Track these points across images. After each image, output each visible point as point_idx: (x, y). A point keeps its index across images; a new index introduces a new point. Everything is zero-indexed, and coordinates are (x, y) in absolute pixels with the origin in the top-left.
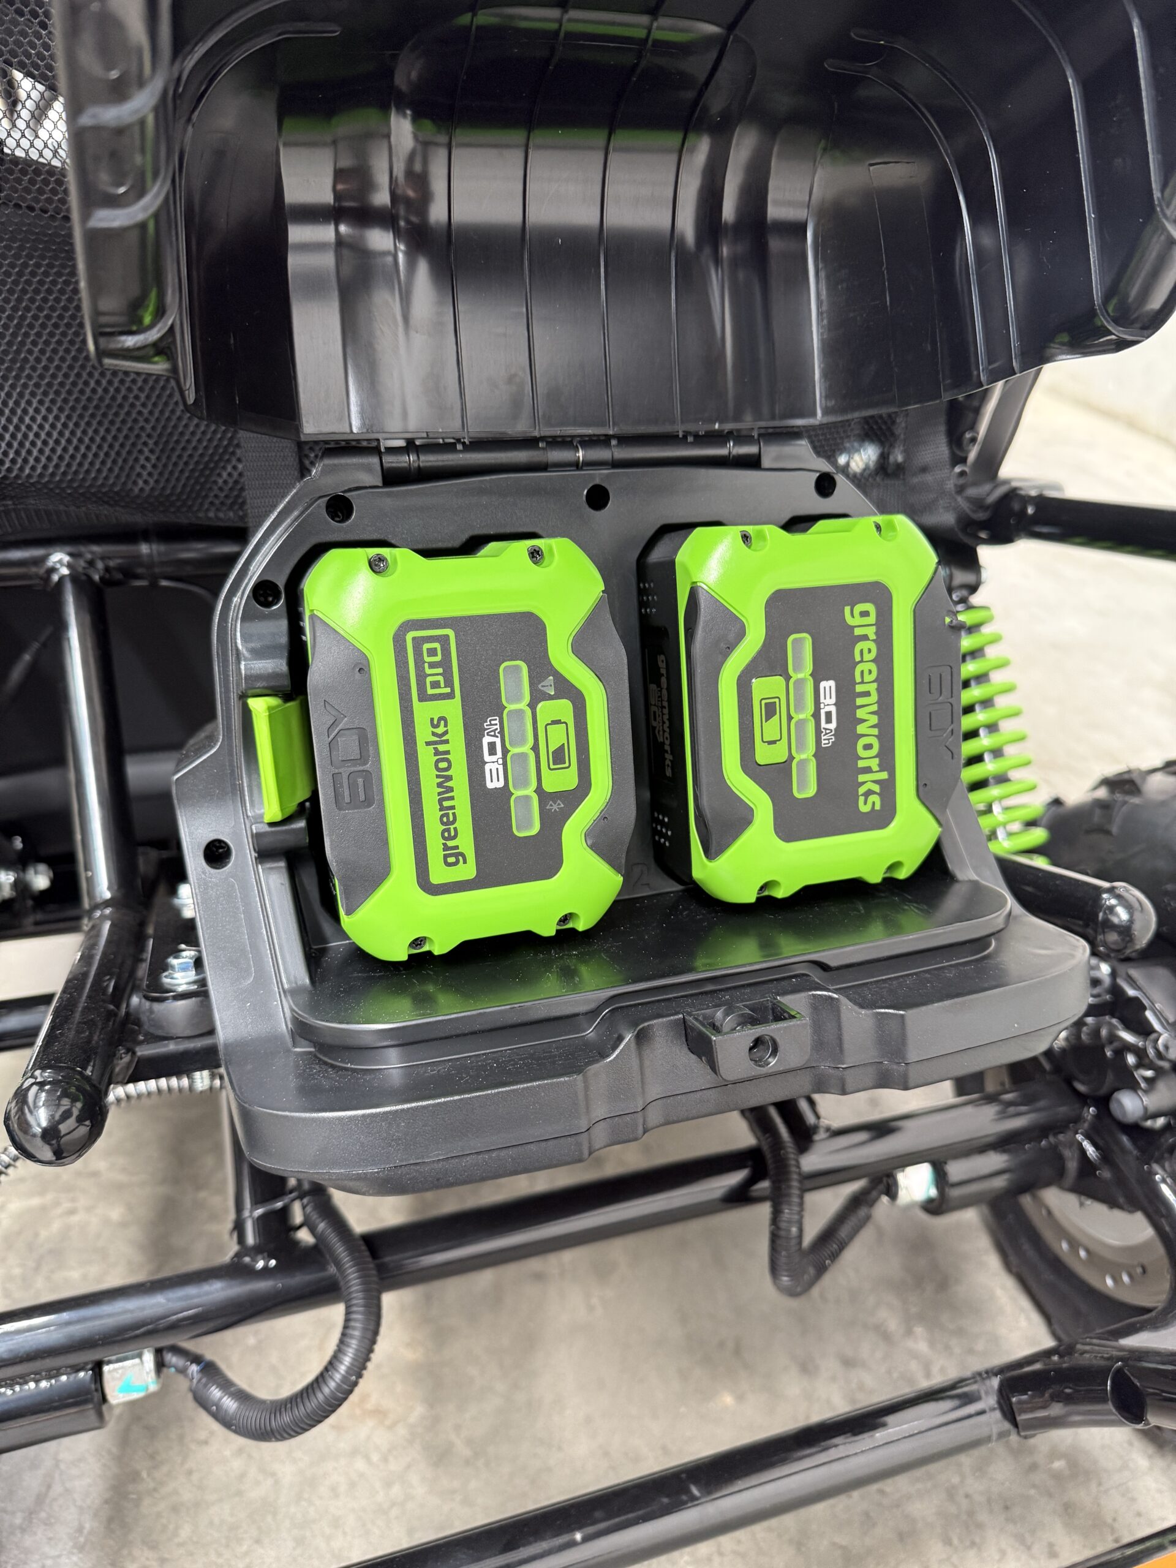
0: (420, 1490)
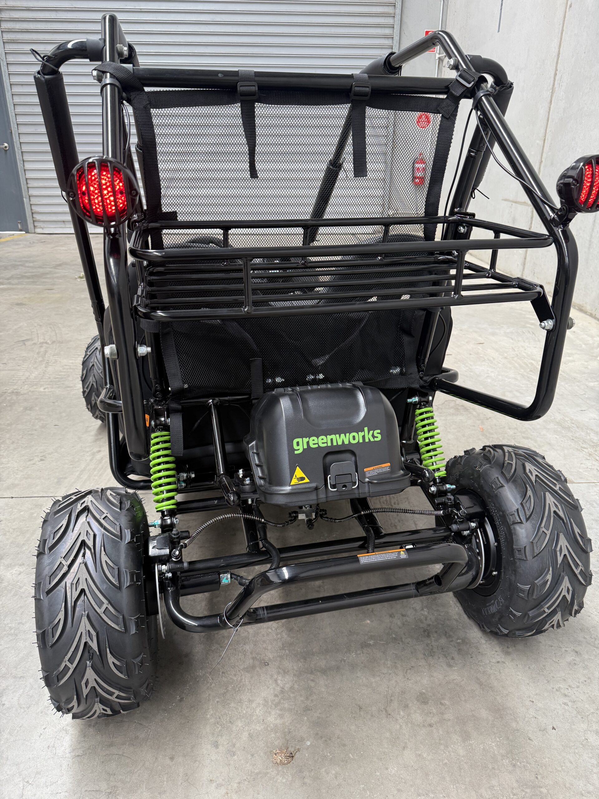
0: (285, 636)
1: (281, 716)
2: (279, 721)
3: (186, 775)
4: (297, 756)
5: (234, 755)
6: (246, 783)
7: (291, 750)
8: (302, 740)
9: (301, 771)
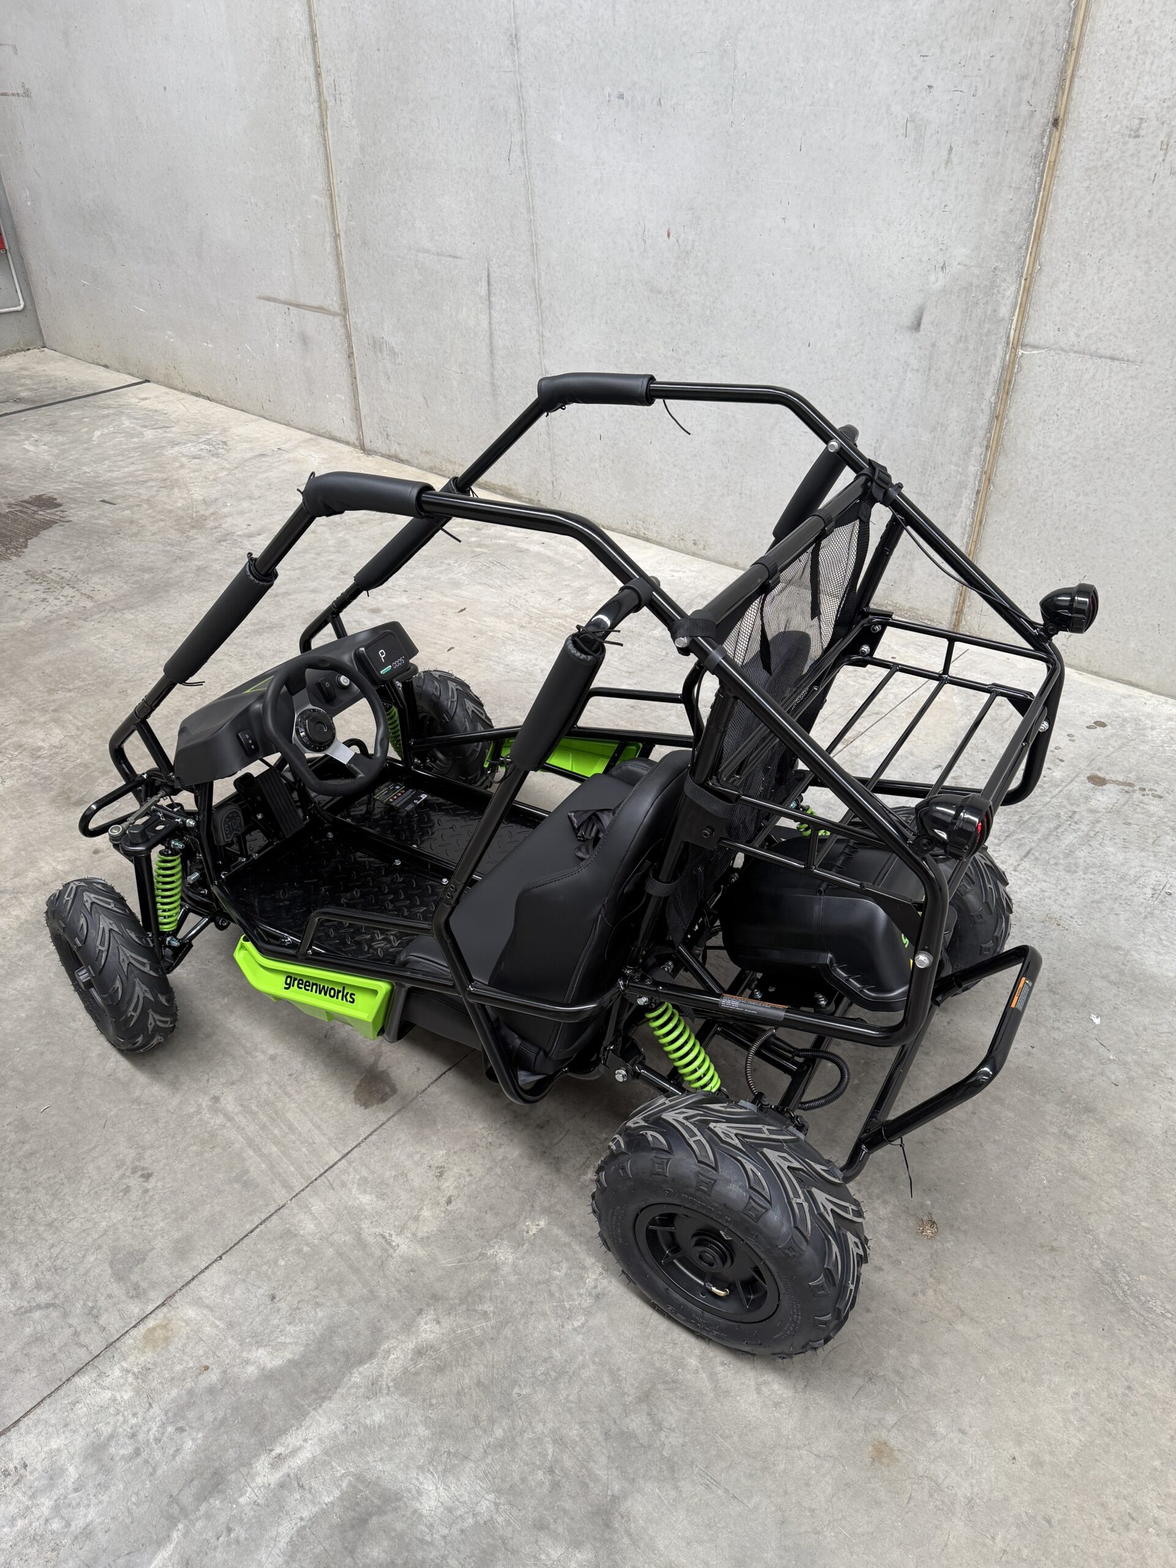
1: (885, 1202)
2: (890, 1208)
3: (893, 1309)
4: (935, 1219)
5: (900, 1262)
6: (935, 1271)
7: (925, 1218)
8: (922, 1205)
9: (952, 1226)
